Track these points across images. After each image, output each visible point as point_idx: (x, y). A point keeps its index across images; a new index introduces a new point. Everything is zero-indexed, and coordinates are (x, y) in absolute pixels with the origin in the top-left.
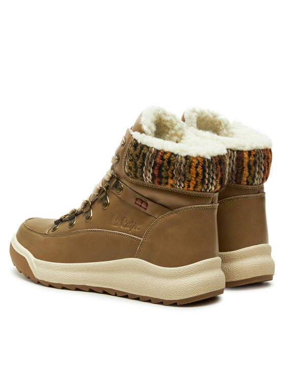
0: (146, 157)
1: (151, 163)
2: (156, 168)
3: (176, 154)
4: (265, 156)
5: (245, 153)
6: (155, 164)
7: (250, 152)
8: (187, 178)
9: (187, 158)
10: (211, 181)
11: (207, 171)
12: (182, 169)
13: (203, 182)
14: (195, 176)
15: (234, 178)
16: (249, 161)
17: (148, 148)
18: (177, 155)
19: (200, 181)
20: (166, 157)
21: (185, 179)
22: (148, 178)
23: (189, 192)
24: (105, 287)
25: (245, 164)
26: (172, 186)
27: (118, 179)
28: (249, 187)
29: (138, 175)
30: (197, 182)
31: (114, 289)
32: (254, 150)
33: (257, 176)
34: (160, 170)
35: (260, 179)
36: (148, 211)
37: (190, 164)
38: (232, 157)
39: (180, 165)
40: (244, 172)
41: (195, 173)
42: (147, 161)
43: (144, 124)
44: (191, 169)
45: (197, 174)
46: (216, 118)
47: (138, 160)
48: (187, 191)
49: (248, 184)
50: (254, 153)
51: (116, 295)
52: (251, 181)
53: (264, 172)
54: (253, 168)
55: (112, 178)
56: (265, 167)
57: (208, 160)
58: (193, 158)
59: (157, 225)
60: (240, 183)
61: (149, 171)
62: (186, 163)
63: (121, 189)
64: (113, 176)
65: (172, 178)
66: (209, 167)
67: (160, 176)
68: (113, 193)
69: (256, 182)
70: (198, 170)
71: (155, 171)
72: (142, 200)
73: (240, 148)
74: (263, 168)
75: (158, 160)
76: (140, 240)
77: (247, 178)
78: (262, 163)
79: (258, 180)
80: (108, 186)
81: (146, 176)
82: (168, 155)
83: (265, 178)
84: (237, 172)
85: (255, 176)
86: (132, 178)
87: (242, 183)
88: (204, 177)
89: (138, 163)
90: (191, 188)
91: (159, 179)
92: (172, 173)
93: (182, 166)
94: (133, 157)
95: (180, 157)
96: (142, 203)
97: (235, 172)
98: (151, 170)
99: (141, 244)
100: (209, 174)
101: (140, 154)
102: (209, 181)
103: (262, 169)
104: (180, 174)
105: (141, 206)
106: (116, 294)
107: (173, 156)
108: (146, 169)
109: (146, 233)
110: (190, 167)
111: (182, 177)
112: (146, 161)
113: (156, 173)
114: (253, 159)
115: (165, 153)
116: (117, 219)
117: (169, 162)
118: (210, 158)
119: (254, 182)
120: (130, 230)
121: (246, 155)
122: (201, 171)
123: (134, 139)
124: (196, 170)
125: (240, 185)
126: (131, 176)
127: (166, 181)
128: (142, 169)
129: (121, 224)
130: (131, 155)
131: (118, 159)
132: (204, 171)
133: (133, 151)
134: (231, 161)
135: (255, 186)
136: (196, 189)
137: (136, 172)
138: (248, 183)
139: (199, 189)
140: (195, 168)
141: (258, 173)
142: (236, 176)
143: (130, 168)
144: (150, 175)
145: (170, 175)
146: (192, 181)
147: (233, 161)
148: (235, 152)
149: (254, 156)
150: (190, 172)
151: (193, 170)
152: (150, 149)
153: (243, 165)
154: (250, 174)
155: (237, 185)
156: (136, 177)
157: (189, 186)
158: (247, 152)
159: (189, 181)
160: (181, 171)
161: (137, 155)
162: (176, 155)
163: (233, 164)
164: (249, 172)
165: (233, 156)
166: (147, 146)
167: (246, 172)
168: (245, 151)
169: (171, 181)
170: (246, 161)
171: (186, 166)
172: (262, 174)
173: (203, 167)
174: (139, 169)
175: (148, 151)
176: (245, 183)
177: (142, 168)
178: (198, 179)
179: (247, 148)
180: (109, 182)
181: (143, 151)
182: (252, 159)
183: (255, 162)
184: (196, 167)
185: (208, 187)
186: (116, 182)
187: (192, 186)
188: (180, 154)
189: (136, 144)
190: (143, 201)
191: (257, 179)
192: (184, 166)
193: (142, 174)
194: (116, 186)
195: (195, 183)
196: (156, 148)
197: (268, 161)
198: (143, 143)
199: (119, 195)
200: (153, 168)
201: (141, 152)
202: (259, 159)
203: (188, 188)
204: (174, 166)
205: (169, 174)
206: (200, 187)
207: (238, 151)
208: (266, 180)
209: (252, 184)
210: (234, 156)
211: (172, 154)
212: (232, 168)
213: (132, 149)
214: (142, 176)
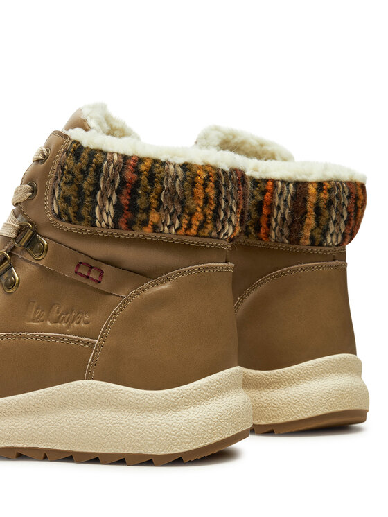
0: (101, 171)
1: (113, 182)
2: (125, 191)
3: (163, 160)
4: (350, 193)
5: (310, 186)
6: (123, 182)
7: (320, 185)
8: (188, 207)
9: (185, 167)
10: (229, 215)
11: (224, 194)
12: (178, 189)
13: (216, 217)
14: (201, 203)
15: (286, 232)
16: (319, 200)
17: (105, 153)
18: (165, 163)
19: (211, 213)
20: (143, 167)
21: (183, 211)
22: (105, 215)
23: (186, 239)
24: (21, 445)
25: (310, 207)
26: (155, 228)
27: (35, 231)
28: (316, 249)
29: (84, 212)
30: (205, 216)
31: (41, 446)
32: (329, 182)
33: (332, 228)
34: (133, 194)
35: (337, 236)
36: (103, 286)
37: (193, 178)
38: (285, 194)
39: (174, 181)
40: (307, 221)
41: (202, 196)
42: (105, 180)
43: (91, 118)
44: (195, 189)
45: (206, 200)
46: (264, 148)
47: (84, 179)
48: (184, 238)
49: (313, 244)
50: (329, 187)
51: (45, 458)
52: (318, 237)
53: (347, 222)
54: (326, 213)
55: (21, 230)
56: (349, 213)
57: (224, 172)
58: (199, 167)
59: (127, 309)
60: (297, 241)
61: (110, 199)
62: (185, 177)
63: (44, 250)
64: (22, 226)
65: (157, 209)
66: (226, 186)
67: (133, 208)
68: (25, 260)
69: (329, 240)
70: (208, 190)
71: (122, 197)
72: (90, 266)
73: (300, 178)
74: (345, 215)
75: (129, 175)
76: (93, 344)
77: (312, 231)
78: (344, 205)
79: (334, 236)
80: (14, 248)
81: (101, 211)
82: (148, 163)
83: (350, 234)
84: (293, 221)
85: (328, 229)
86: (70, 221)
87: (302, 241)
88: (219, 204)
89: (85, 185)
90: (193, 231)
91: (130, 215)
92: (159, 200)
93: (178, 182)
94: (73, 175)
95: (172, 167)
96: (90, 271)
97: (289, 220)
98: (114, 198)
99: (96, 351)
100: (226, 200)
101: (88, 166)
102: (226, 214)
103: (343, 217)
104: (173, 200)
105: (88, 277)
106: (46, 455)
107: (157, 165)
108: (102, 196)
109: (105, 328)
110: (193, 184)
111: (178, 206)
112: (102, 179)
113: (125, 201)
114: (327, 196)
115: (141, 160)
116: (37, 309)
117: (152, 177)
118: (227, 169)
119: (325, 238)
120: (68, 327)
121: (312, 190)
122: (213, 192)
123: (74, 142)
124: (204, 191)
125: (298, 247)
126: (65, 218)
127: (144, 216)
128: (95, 197)
129: (47, 318)
130: (68, 172)
131: (34, 191)
132: (219, 193)
133: (72, 163)
134: (282, 202)
135: (328, 249)
136: (201, 233)
137: (80, 205)
138: (313, 241)
139: (206, 234)
140: (201, 187)
141: (335, 222)
142: (289, 227)
143: (66, 200)
144: (111, 207)
145: (154, 203)
146: (197, 214)
147: (285, 201)
148: (291, 185)
149: (329, 191)
150: (193, 194)
151: (199, 191)
152: (109, 155)
153: (305, 207)
154: (318, 225)
155: (292, 247)
156: (79, 218)
157: (190, 226)
158: (316, 185)
159: (191, 215)
160: (176, 193)
161: (82, 171)
162: (163, 164)
163: (286, 205)
164: (317, 220)
165: (285, 192)
166: (101, 151)
167: (310, 221)
168: (312, 183)
169: (154, 217)
170: (312, 200)
171: (186, 183)
172: (342, 224)
173: (217, 185)
174: (88, 199)
175: (106, 159)
176: (308, 242)
177: (94, 194)
178: (207, 211)
179: (315, 176)
180: (15, 239)
181: (94, 160)
182: (324, 196)
183: (330, 203)
184: (205, 186)
185: (223, 228)
186: (30, 237)
187: (196, 223)
188: (170, 160)
189: (77, 150)
190: (92, 267)
191: (332, 235)
192: (182, 183)
193: (94, 208)
194: (32, 243)
195: (201, 218)
196: (122, 152)
197: (356, 204)
198: (92, 147)
199: (38, 262)
200: (118, 192)
201: (90, 162)
202: (338, 197)
203: (186, 229)
204: (162, 183)
205: (153, 201)
206: (210, 226)
207: (297, 184)
208: (351, 239)
209: (321, 245)
210: (289, 191)
211: (155, 161)
212: (283, 214)
213: (70, 160)
214: (92, 214)
